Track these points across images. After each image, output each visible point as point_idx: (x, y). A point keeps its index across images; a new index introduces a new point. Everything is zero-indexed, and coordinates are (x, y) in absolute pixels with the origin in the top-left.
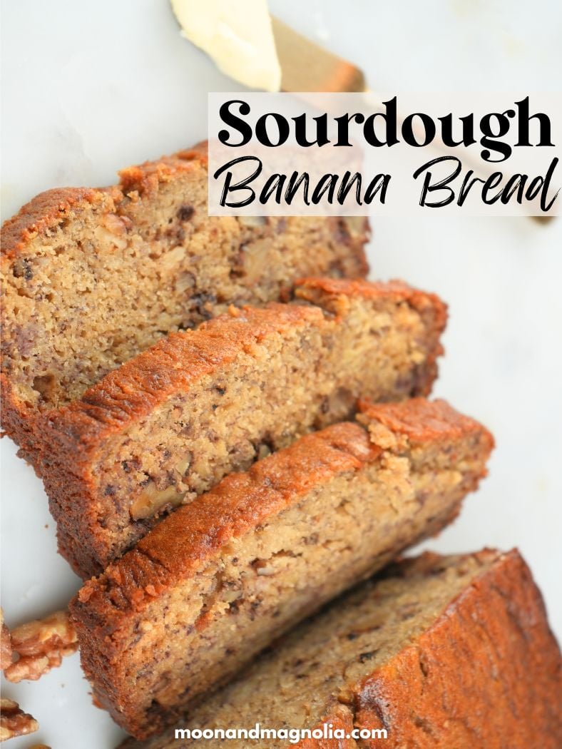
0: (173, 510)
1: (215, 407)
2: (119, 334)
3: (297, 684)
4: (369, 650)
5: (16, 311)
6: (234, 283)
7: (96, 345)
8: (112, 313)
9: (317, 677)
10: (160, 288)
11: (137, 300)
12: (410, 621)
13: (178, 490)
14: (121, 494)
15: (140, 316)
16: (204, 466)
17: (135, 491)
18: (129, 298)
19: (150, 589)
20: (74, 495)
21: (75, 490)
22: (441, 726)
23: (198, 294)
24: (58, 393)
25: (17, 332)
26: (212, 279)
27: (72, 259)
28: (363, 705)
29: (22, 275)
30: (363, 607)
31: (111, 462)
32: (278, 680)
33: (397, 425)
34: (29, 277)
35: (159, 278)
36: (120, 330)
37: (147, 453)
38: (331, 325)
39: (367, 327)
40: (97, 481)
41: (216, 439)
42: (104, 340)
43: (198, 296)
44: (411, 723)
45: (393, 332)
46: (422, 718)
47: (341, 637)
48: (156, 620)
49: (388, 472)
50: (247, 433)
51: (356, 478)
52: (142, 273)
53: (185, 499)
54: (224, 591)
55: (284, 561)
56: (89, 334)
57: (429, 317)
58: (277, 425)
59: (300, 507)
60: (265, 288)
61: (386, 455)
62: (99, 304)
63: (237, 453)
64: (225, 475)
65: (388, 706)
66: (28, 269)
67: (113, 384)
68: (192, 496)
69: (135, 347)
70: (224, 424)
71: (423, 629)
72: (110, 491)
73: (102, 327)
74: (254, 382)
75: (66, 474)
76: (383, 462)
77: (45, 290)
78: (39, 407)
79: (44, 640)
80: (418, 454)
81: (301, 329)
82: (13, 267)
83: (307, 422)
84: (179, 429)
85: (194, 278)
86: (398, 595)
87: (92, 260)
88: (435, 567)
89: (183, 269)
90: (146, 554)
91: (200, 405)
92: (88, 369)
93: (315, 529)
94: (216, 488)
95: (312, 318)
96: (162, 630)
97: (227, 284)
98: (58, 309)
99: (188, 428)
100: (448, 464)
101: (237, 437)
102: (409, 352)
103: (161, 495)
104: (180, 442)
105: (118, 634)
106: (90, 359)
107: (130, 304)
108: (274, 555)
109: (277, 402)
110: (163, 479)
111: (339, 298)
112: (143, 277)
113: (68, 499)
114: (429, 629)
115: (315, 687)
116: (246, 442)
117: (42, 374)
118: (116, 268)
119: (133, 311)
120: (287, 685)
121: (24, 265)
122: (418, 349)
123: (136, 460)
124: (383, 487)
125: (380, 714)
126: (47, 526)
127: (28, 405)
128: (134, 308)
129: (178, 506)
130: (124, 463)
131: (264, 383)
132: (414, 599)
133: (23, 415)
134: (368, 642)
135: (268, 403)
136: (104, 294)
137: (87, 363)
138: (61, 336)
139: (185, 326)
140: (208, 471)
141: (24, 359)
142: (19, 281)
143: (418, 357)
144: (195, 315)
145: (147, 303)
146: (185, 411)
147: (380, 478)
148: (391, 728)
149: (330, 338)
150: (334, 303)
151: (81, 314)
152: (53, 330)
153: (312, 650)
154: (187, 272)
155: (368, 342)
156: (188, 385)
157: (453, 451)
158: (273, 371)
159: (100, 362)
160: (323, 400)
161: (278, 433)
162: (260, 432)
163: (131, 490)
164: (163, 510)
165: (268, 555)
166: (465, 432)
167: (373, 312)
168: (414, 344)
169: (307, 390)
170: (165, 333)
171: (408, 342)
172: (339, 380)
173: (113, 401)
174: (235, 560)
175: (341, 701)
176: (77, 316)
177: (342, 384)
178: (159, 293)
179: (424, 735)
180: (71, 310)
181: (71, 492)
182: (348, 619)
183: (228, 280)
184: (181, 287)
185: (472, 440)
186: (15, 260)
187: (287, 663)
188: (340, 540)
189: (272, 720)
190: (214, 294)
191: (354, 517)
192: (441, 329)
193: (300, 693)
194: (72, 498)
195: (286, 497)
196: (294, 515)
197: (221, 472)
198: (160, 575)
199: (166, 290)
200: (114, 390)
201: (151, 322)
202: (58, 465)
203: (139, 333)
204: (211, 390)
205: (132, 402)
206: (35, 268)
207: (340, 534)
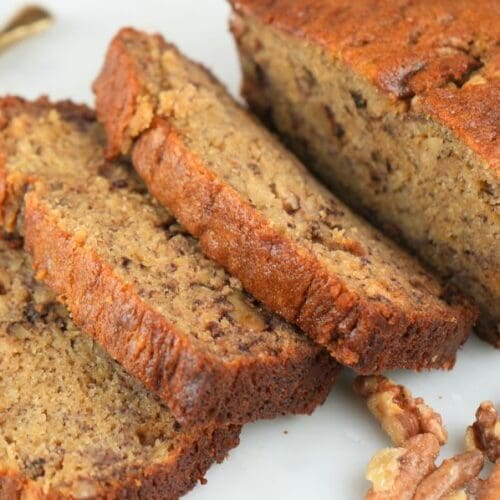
0: (251, 296)
1: (142, 266)
2: (83, 380)
3: (398, 168)
4: (351, 103)
5: (79, 468)
6: (10, 290)
7: (98, 398)
8: (63, 388)
9: (387, 145)
10: (29, 352)
11: (45, 369)
12: (316, 72)
13: (230, 294)
14: (245, 340)
15: (61, 364)
16: (201, 274)
17: (239, 328)
18: (45, 376)
19: (335, 291)
20: (254, 383)
21: (250, 381)
22: (413, 24)
23: (28, 318)
24: (153, 425)
25: (99, 465)
26: (10, 309)
27: (16, 429)
28: (407, 89)
29: (41, 468)
30: (308, 136)
31: (216, 348)
32: (395, 191)
33: (128, 109)
34: (42, 461)
35: (19, 354)
36: (78, 379)
37: (200, 319)
38: (39, 186)
39: (34, 157)
40: (238, 357)
41: (173, 266)
42: (92, 392)
43: (29, 319)
44: (414, 48)
45: (33, 136)
46: (408, 40)
47: (343, 145)
48: (364, 285)
49: (176, 108)
50: (161, 242)
51: (188, 135)
52: (17, 368)
53: (238, 287)
54: (321, 235)
55: (281, 189)
56: (88, 404)
57: (12, 111)
58: (147, 219)
59: (227, 177)
60: (10, 263)
61: (160, 112)
62: (56, 400)
63: (182, 249)
64: (206, 258)
65: (403, 67)
66: (34, 463)
67: (138, 361)
68: (233, 281)
69: (93, 364)
70: (156, 260)
71: (323, 53)
72: (245, 348)
73: (79, 395)
74: (111, 236)
75: (235, 391)
76: (168, 114)
77: (52, 448)
78: (172, 438)
79: (400, 411)
80: (152, 87)
81: (50, 206)
82: (35, 478)
83: (139, 197)
84: (171, 294)
85: (13, 324)
86: (290, 104)
87: (13, 413)
88: (257, 78)
89: (6, 334)
90: (299, 309)
91: (144, 278)
92: (124, 401)
93: (244, 166)
94: (221, 263)
95: (36, 201)
96: (372, 280)
97: (13, 295)
98: (70, 435)
99: (169, 287)
100: (157, 65)
101: (167, 249)
102: (51, 124)
103: (238, 307)
104: (183, 294)
105: (385, 313)
106: (113, 401)
107: (50, 374)
108: (277, 197)
109: (126, 220)
110: (222, 306)
111: (11, 182)
112: (21, 368)
113: (259, 390)
114: (322, 45)
115: (397, 142)
116: (171, 242)
117: (137, 439)
118: (17, 391)
119: (57, 371)
120: (399, 177)
121: (31, 468)
122: (46, 117)
123: (210, 327)
124: (191, 113)
125: (413, 74)
126: (286, 432)
127: (171, 448)
128: (54, 370)
129: (245, 293)
130: (215, 337)
131: (111, 229)
132: (293, 84)
133: (183, 451)
134: (344, 111)
135: (128, 226)
136: (45, 397)
137: (118, 403)
138: (95, 429)
139: (62, 325)
140: (205, 271)
141: (125, 457)
142: (48, 471)
143: (54, 115)
144: (50, 317)
145: (47, 360)
146: (153, 289)
147: (183, 115)
148: (424, 62)
149: (52, 185)
150: (16, 188)
151: (70, 414)
152: (91, 436)
153: (360, 170)
154: (8, 331)
155: (49, 155)
156: (127, 286)
157: (145, 61)
158: (97, 222)
159: (114, 391)
160: (115, 187)
161: (155, 218)
162: (158, 232)
163: (240, 331)
164: (252, 305)
165: (279, 201)
166: (123, 51)
167: (18, 154)
168: (42, 120)
169: (107, 197)
170: (73, 342)
171: (40, 125)
172: (92, 175)
173: (156, 355)
174: (289, 225)
175: (409, 108)
176: (72, 418)
177: (95, 172)
178: (34, 352)
179: (424, 37)
180: (68, 423)
181: (252, 386)
182: (322, 147)
183: (8, 295)
184: (25, 333)
185: (129, 46)
186: (27, 477)
187: (377, 192)
188: (250, 149)
189: (438, 175)
190: (25, 304)
191: (226, 136)
192: (21, 101)
193: (406, 157)
194: (259, 385)
195: (219, 189)
196: (235, 181)
197: (203, 262)
198: (319, 286)
199: (29, 347)
200: (144, 356)
201: (65, 354)
202: (228, 400)
203: (78, 363)
204: (127, 269)
205: (153, 335)
206: (32, 458)
207: (243, 148)
